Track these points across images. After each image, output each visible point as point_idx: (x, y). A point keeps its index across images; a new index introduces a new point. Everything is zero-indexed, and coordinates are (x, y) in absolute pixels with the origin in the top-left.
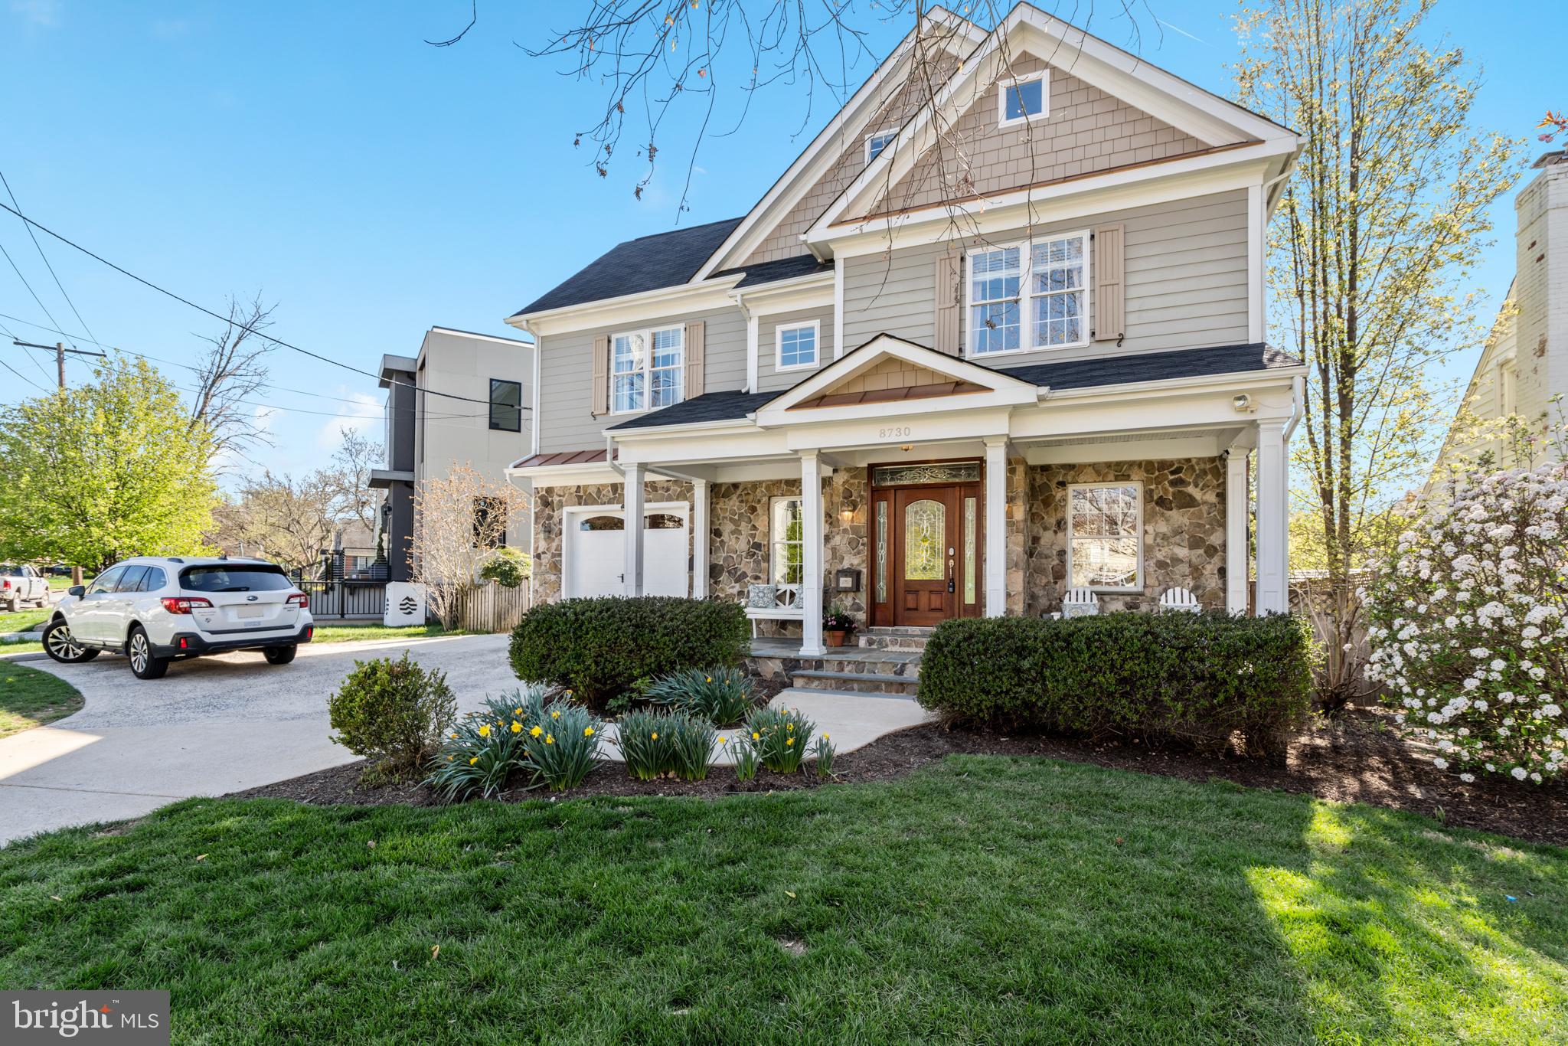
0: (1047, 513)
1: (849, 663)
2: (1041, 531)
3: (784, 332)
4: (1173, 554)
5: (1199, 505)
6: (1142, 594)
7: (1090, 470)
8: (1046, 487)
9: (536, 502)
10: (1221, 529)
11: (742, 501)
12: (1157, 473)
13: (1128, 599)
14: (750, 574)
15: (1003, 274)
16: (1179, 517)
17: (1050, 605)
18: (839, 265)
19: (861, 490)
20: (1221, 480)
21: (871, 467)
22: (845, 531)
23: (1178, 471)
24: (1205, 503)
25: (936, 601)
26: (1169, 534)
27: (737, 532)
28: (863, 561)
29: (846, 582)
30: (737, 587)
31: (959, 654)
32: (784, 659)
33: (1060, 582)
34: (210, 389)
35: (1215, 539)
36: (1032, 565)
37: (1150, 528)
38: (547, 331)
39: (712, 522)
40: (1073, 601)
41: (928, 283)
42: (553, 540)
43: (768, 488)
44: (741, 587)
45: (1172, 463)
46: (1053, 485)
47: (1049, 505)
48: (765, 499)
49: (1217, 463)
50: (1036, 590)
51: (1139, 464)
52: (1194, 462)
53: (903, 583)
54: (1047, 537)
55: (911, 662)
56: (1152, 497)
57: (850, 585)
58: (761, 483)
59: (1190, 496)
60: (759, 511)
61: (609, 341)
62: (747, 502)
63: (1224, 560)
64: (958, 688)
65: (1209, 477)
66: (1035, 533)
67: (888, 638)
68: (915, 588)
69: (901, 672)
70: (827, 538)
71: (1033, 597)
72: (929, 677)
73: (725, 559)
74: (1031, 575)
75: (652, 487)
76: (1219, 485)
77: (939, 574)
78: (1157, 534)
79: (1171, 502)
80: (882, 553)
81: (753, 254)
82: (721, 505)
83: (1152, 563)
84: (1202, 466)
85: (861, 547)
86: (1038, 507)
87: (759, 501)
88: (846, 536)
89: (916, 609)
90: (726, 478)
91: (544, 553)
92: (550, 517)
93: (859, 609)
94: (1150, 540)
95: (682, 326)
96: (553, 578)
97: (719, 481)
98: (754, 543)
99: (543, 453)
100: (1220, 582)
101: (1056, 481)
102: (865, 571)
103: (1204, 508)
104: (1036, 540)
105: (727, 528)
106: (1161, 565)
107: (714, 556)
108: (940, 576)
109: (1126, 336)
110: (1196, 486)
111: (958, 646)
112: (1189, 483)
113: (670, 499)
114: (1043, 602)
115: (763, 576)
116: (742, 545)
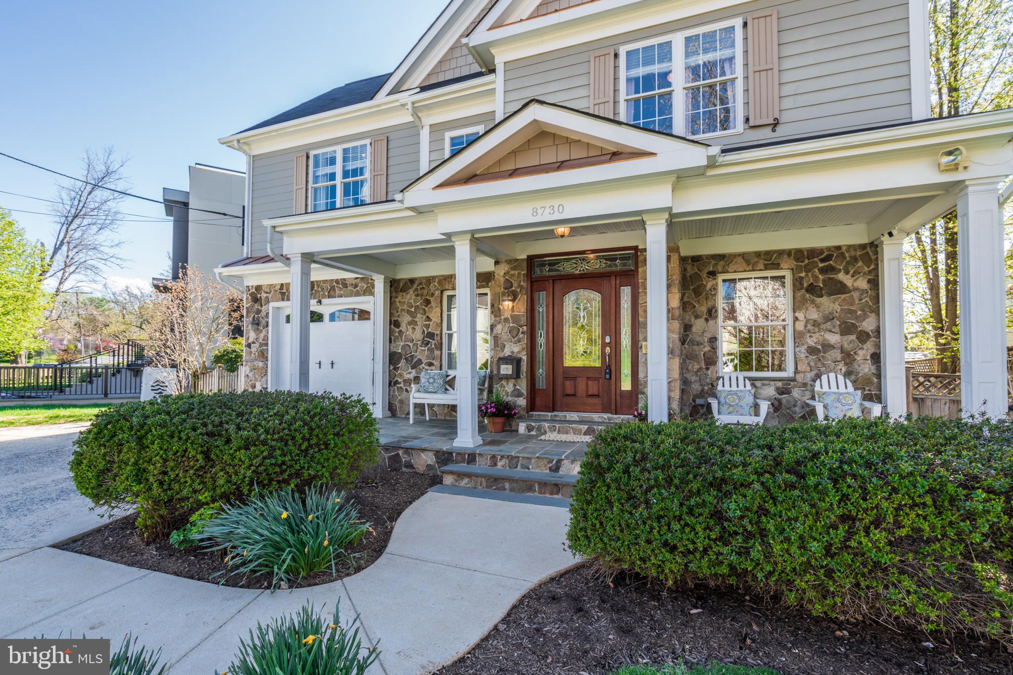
0: (699, 302)
1: (502, 457)
2: (693, 319)
3: (452, 139)
4: (825, 340)
5: (850, 291)
6: (793, 380)
7: (740, 259)
8: (696, 277)
9: (247, 299)
10: (873, 315)
11: (417, 295)
12: (807, 261)
13: (780, 384)
14: (425, 361)
15: (656, 68)
16: (828, 304)
17: (703, 390)
18: (500, 68)
19: (520, 281)
20: (872, 267)
21: (531, 259)
22: (506, 320)
23: (828, 258)
24: (856, 289)
25: (593, 388)
26: (819, 320)
27: (413, 323)
28: (523, 349)
29: (506, 369)
30: (414, 373)
31: (627, 484)
32: (437, 452)
33: (712, 368)
34: (69, 225)
35: (868, 325)
36: (684, 352)
37: (800, 315)
38: (257, 150)
39: (391, 314)
40: (727, 387)
41: (581, 81)
42: (261, 331)
43: (440, 282)
44: (417, 373)
45: (820, 251)
46: (704, 275)
47: (700, 295)
48: (437, 293)
49: (868, 249)
50: (688, 376)
51: (789, 253)
52: (844, 249)
53: (561, 371)
54: (698, 325)
55: (567, 458)
56: (802, 284)
57: (510, 372)
58: (434, 278)
59: (841, 282)
60: (433, 304)
61: (308, 157)
62: (422, 295)
63: (878, 346)
64: (628, 538)
65: (860, 264)
66: (686, 321)
67: (547, 425)
68: (574, 374)
69: (556, 468)
70: (492, 327)
71: (685, 382)
72: (585, 516)
73: (403, 347)
74: (684, 360)
75: (343, 284)
76: (870, 272)
77: (595, 362)
78: (807, 321)
79: (821, 289)
80: (541, 340)
81: (429, 75)
82: (399, 298)
83: (803, 349)
84: (853, 253)
85: (521, 336)
86: (690, 296)
87: (433, 295)
88: (507, 325)
89: (574, 395)
90: (405, 273)
91: (254, 343)
92: (259, 312)
93: (519, 395)
94: (800, 326)
95: (367, 142)
96: (261, 364)
97: (398, 277)
98: (429, 333)
99: (253, 256)
100: (873, 369)
101: (706, 271)
102: (525, 358)
103: (856, 295)
104: (687, 328)
105: (405, 319)
106: (812, 351)
107: (393, 345)
108: (598, 364)
109: (781, 121)
110: (847, 273)
111: (626, 471)
112: (840, 271)
113: (358, 294)
114: (696, 387)
115: (436, 363)
116: (418, 335)
